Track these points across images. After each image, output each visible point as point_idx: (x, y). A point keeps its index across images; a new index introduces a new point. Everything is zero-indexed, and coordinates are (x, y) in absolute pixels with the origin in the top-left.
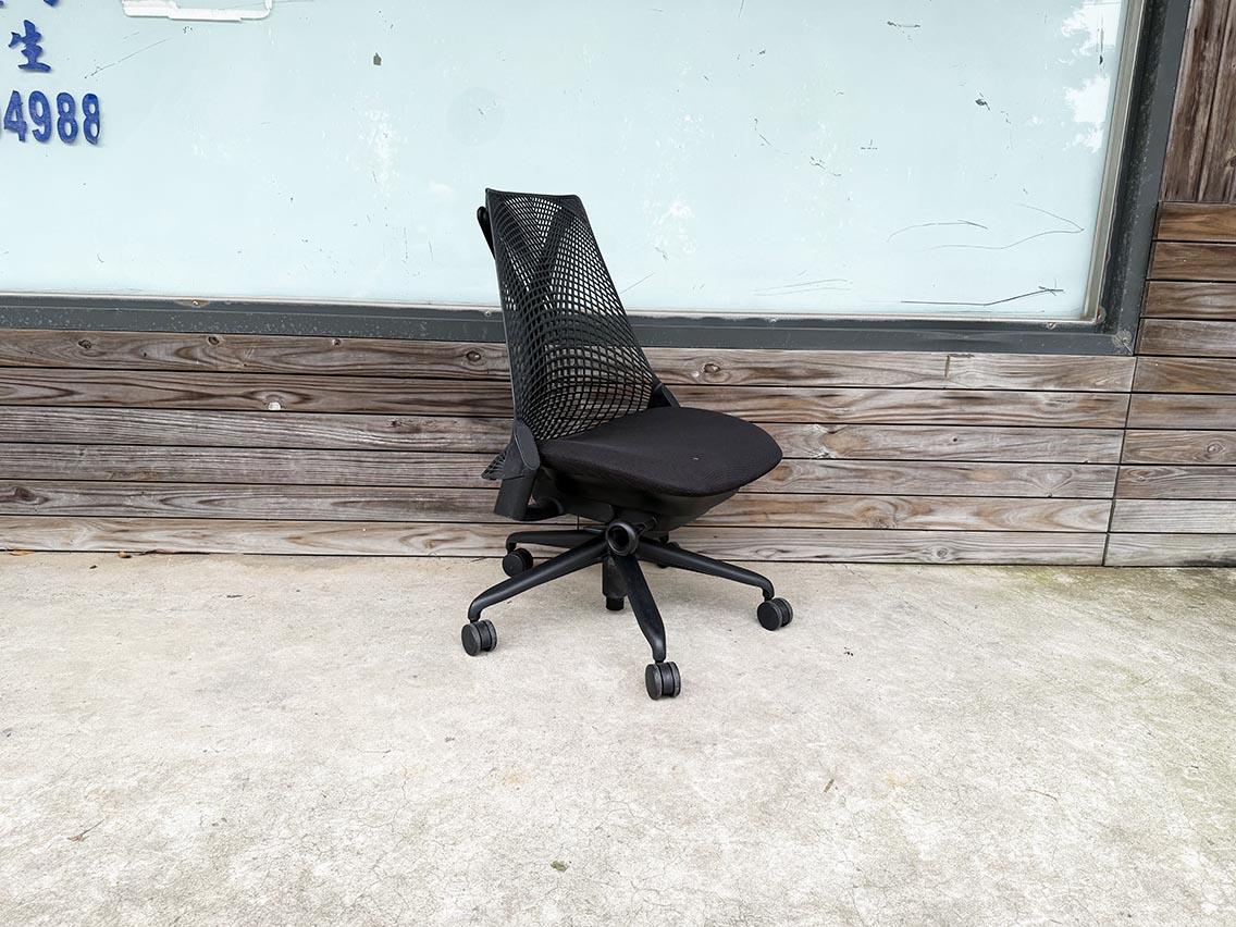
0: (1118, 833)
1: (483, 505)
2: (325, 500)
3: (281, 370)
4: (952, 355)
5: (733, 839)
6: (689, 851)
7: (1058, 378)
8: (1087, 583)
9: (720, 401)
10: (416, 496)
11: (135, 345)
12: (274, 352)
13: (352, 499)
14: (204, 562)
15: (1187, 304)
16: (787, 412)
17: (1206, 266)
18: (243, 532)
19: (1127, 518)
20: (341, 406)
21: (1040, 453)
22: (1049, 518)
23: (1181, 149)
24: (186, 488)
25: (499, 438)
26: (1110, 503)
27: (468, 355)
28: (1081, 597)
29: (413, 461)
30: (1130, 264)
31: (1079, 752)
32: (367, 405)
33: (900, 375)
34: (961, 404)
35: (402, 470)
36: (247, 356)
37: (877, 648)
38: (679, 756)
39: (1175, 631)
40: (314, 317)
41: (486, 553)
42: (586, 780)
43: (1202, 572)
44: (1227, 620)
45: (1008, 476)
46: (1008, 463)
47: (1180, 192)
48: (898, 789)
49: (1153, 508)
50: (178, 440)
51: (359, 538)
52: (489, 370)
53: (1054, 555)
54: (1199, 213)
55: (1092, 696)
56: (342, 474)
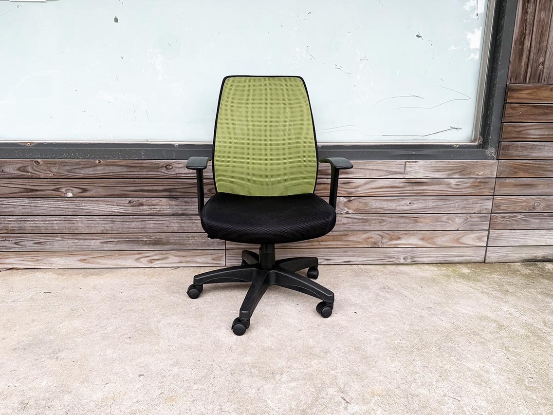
1: (177, 241)
2: (97, 241)
3: (72, 177)
4: (407, 162)
7: (460, 172)
8: (476, 272)
10: (142, 238)
12: (68, 168)
13: (110, 240)
14: (37, 273)
15: (522, 134)
16: (327, 192)
17: (531, 115)
18: (57, 257)
19: (496, 239)
20: (103, 194)
21: (452, 209)
23: (517, 58)
24: (27, 237)
25: (184, 207)
26: (487, 232)
27: (166, 166)
28: (474, 280)
29: (140, 220)
30: (493, 115)
32: (115, 193)
33: (381, 172)
34: (412, 186)
35: (135, 225)
36: (54, 170)
38: (262, 382)
39: (520, 298)
40: (87, 150)
41: (179, 265)
42: (210, 399)
43: (533, 265)
44: (545, 291)
45: (437, 220)
46: (436, 214)
47: (517, 79)
48: (376, 397)
49: (508, 234)
50: (22, 212)
51: (115, 259)
52: (176, 174)
53: (460, 258)
54: (527, 89)
55: (478, 337)
56: (105, 228)
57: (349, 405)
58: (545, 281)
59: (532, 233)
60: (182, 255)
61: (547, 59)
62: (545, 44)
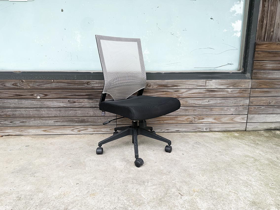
1: (92, 121)
2: (52, 121)
3: (40, 88)
4: (208, 80)
7: (233, 85)
8: (242, 135)
9: (151, 93)
10: (75, 119)
11: (2, 83)
12: (38, 84)
13: (59, 120)
14: (22, 137)
15: (263, 66)
16: (167, 95)
17: (267, 57)
18: (32, 129)
19: (251, 119)
20: (55, 97)
21: (229, 104)
23: (260, 28)
24: (17, 119)
25: (96, 104)
26: (246, 116)
27: (87, 83)
28: (241, 139)
29: (74, 110)
30: (249, 57)
31: (243, 180)
32: (62, 96)
33: (194, 86)
34: (209, 92)
35: (71, 113)
36: (31, 85)
37: (191, 154)
38: (138, 186)
39: (264, 147)
40: (48, 75)
41: (93, 133)
42: (113, 194)
43: (270, 132)
44: (277, 144)
45: (222, 110)
46: (222, 106)
47: (260, 39)
48: (196, 193)
49: (257, 116)
50: (14, 106)
51: (61, 130)
52: (92, 87)
53: (234, 129)
54: (265, 44)
55: (245, 165)
56: (56, 114)
57: (182, 196)
58: (277, 139)
59: (269, 116)
60: (95, 128)
61: (275, 29)
62: (274, 22)
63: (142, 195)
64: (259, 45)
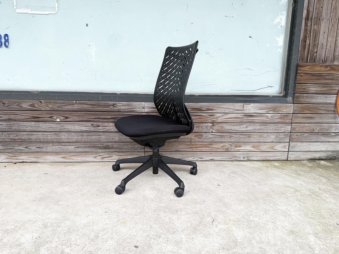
0: (292, 232)
1: (118, 147)
2: (72, 146)
3: (60, 110)
4: (244, 104)
5: (186, 237)
6: (173, 241)
7: (273, 110)
8: (283, 165)
10: (98, 145)
11: (18, 103)
12: (58, 105)
13: (80, 146)
14: (38, 164)
15: (306, 90)
16: (201, 120)
17: (311, 80)
18: (49, 156)
19: (293, 147)
20: (77, 120)
21: (269, 130)
22: (272, 148)
23: (303, 49)
24: (32, 144)
26: (288, 144)
27: (113, 105)
28: (282, 169)
29: (97, 135)
30: (291, 79)
31: (281, 210)
32: (84, 119)
33: (231, 110)
34: (247, 117)
35: (94, 138)
36: (50, 106)
37: (226, 183)
38: (171, 215)
39: (307, 177)
40: (69, 95)
42: (145, 222)
43: (313, 162)
44: (320, 174)
45: (261, 136)
46: (261, 133)
47: (303, 60)
48: (232, 222)
49: (300, 144)
50: (31, 130)
51: (82, 157)
52: (119, 109)
53: (274, 158)
54: (308, 66)
55: (285, 195)
56: (77, 139)
58: (320, 169)
59: (313, 144)
60: (120, 155)
61: (318, 50)
62: (317, 42)
63: (176, 224)
64: (301, 66)
